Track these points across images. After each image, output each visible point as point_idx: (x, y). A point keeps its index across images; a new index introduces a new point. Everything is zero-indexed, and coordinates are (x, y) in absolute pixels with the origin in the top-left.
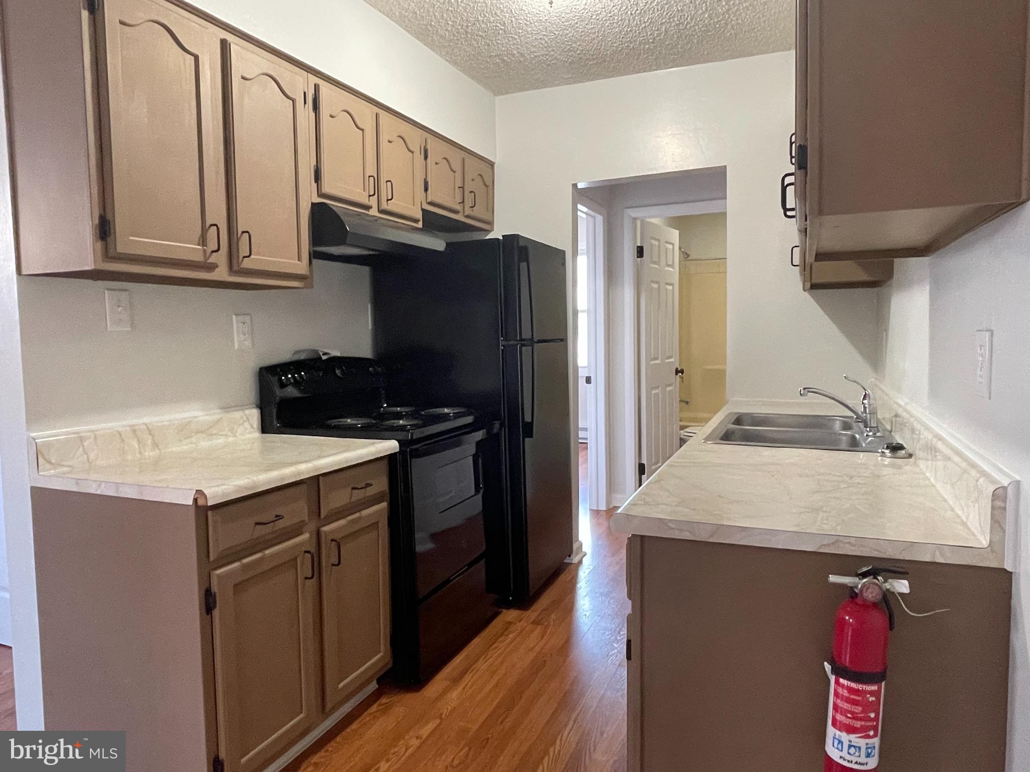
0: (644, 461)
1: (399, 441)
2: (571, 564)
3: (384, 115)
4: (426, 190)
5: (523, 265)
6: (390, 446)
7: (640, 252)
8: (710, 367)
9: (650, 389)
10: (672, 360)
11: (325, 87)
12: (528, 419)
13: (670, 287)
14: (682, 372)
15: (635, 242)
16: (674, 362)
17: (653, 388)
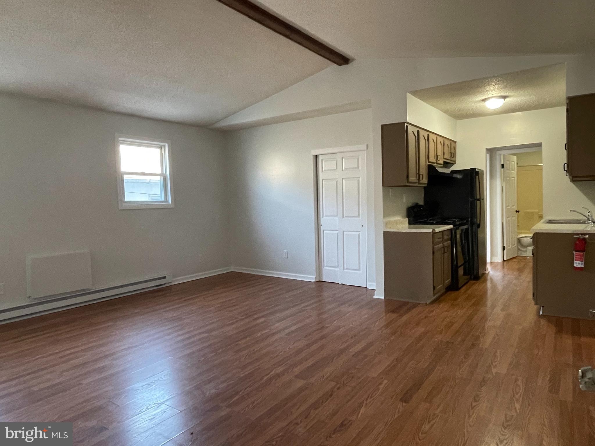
0: (505, 245)
1: (453, 225)
2: (485, 274)
3: (438, 137)
4: (444, 155)
5: (477, 177)
6: (451, 226)
7: (503, 166)
8: (529, 211)
9: (507, 217)
10: (514, 207)
11: (430, 135)
12: (478, 223)
13: (513, 179)
14: (518, 212)
15: (501, 163)
16: (515, 208)
17: (508, 218)
